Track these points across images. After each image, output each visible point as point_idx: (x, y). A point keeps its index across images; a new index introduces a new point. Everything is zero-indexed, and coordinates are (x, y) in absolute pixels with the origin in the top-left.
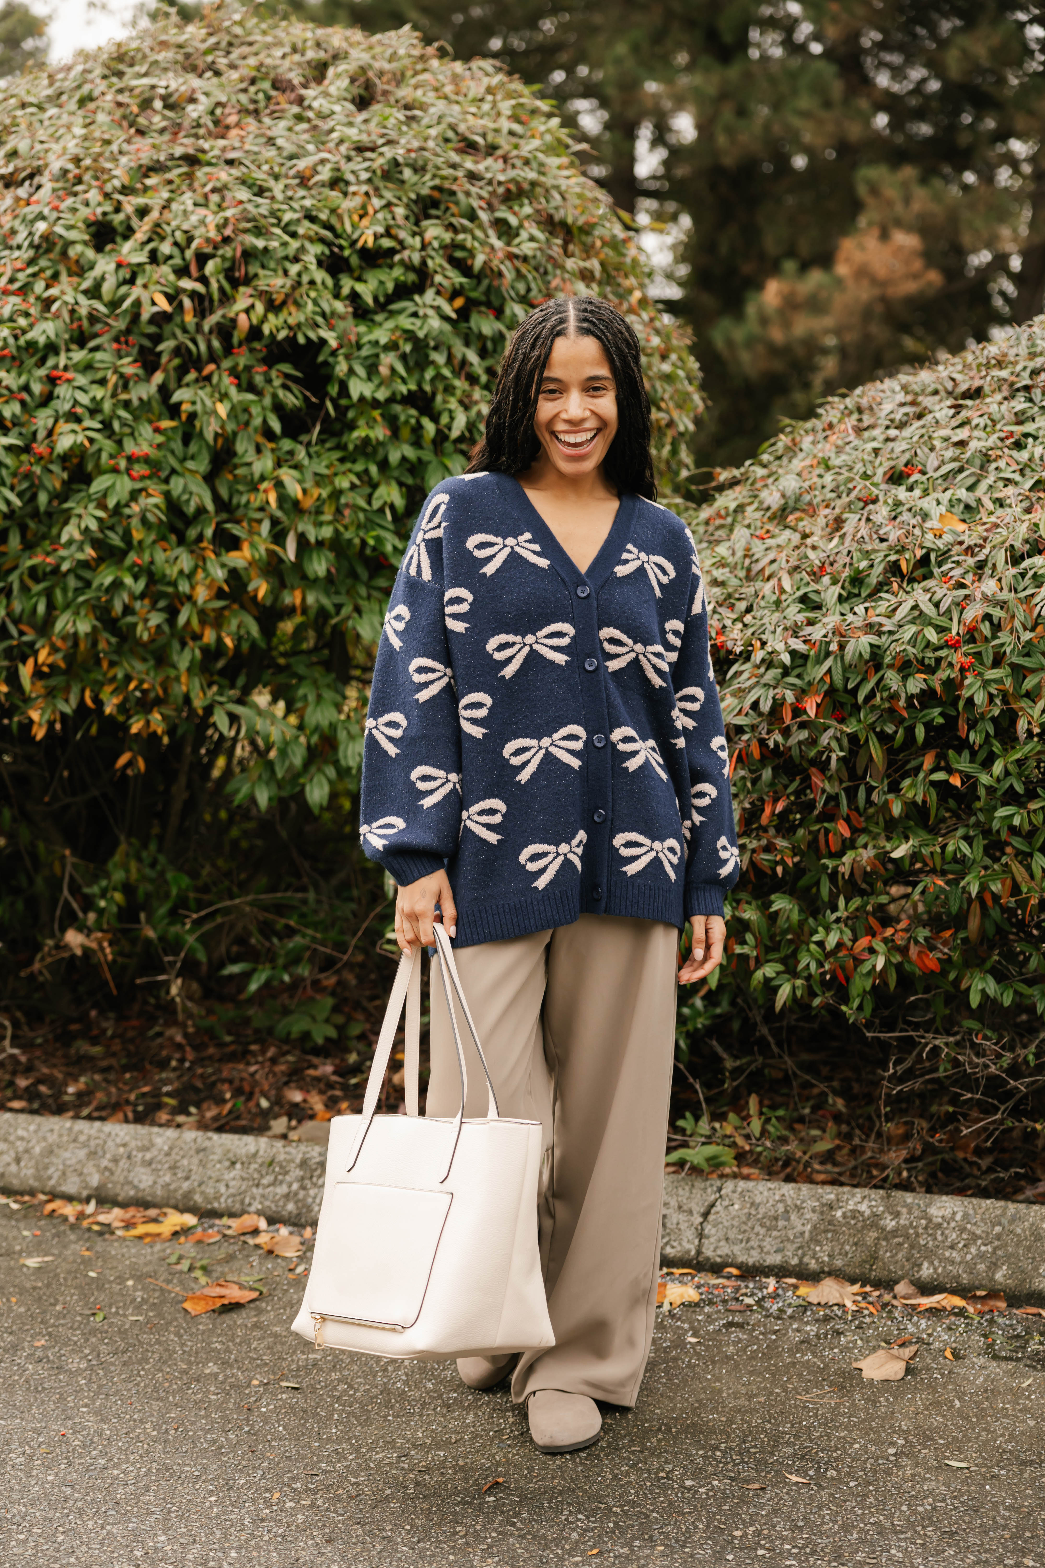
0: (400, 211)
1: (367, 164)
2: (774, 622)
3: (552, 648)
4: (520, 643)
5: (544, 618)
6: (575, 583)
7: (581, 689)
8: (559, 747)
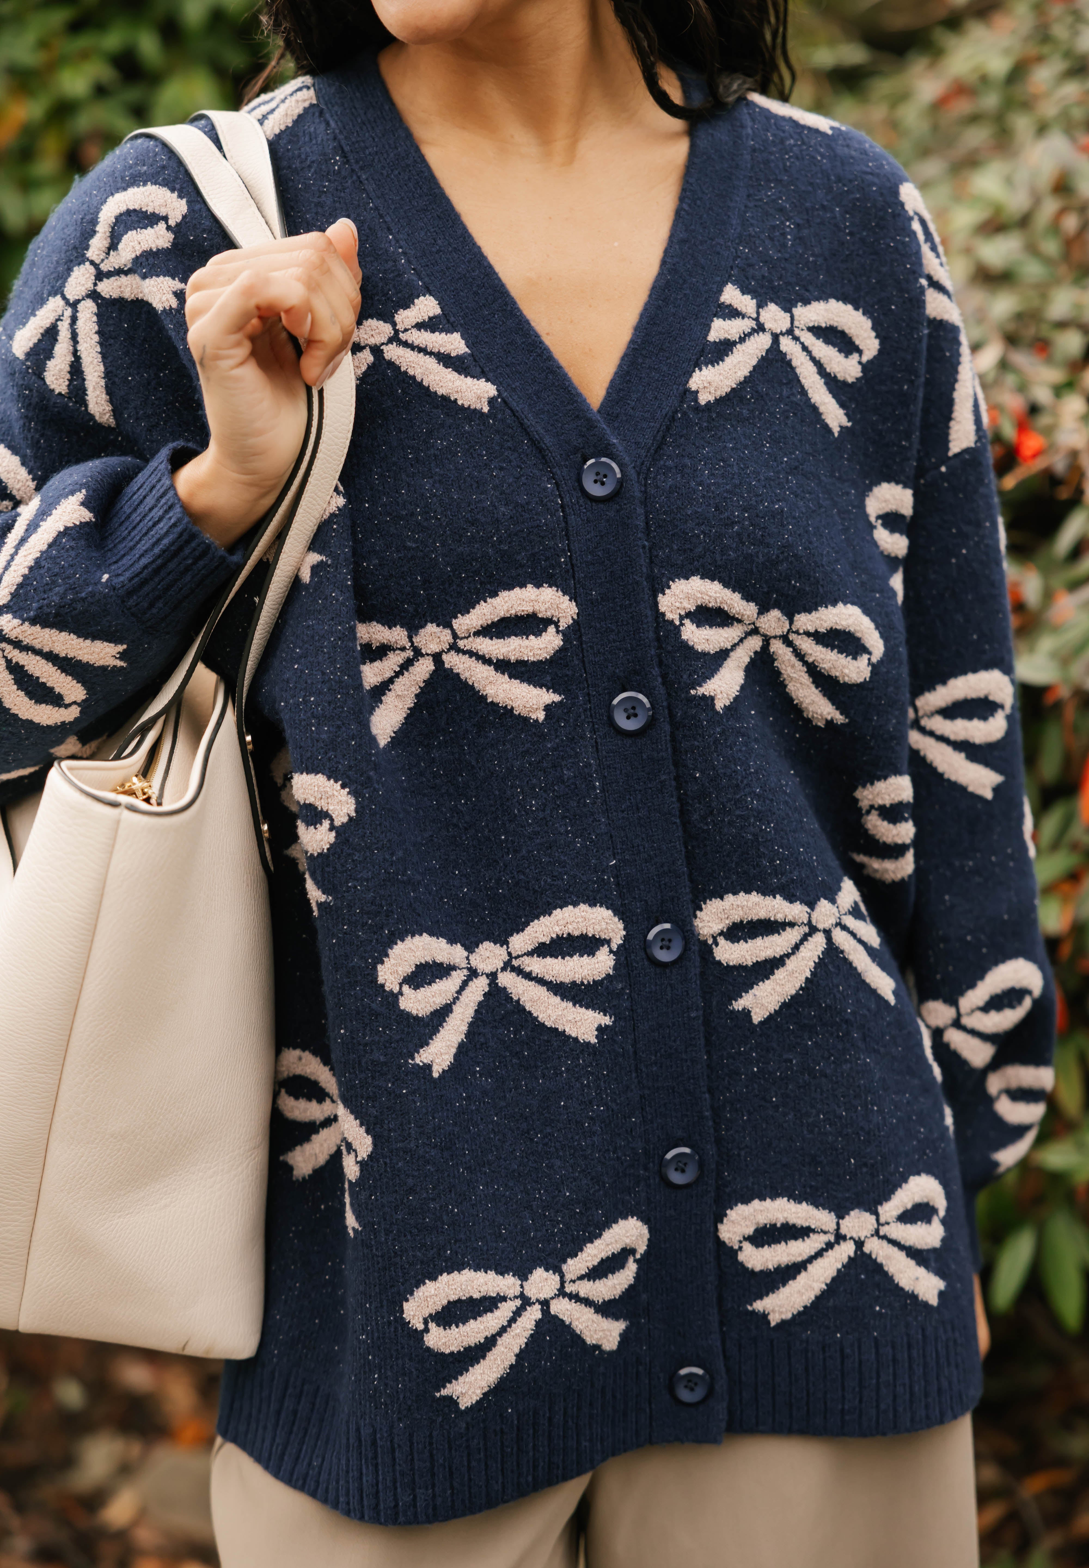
3: (503, 666)
4: (403, 649)
5: (477, 573)
6: (576, 450)
7: (602, 791)
8: (528, 976)
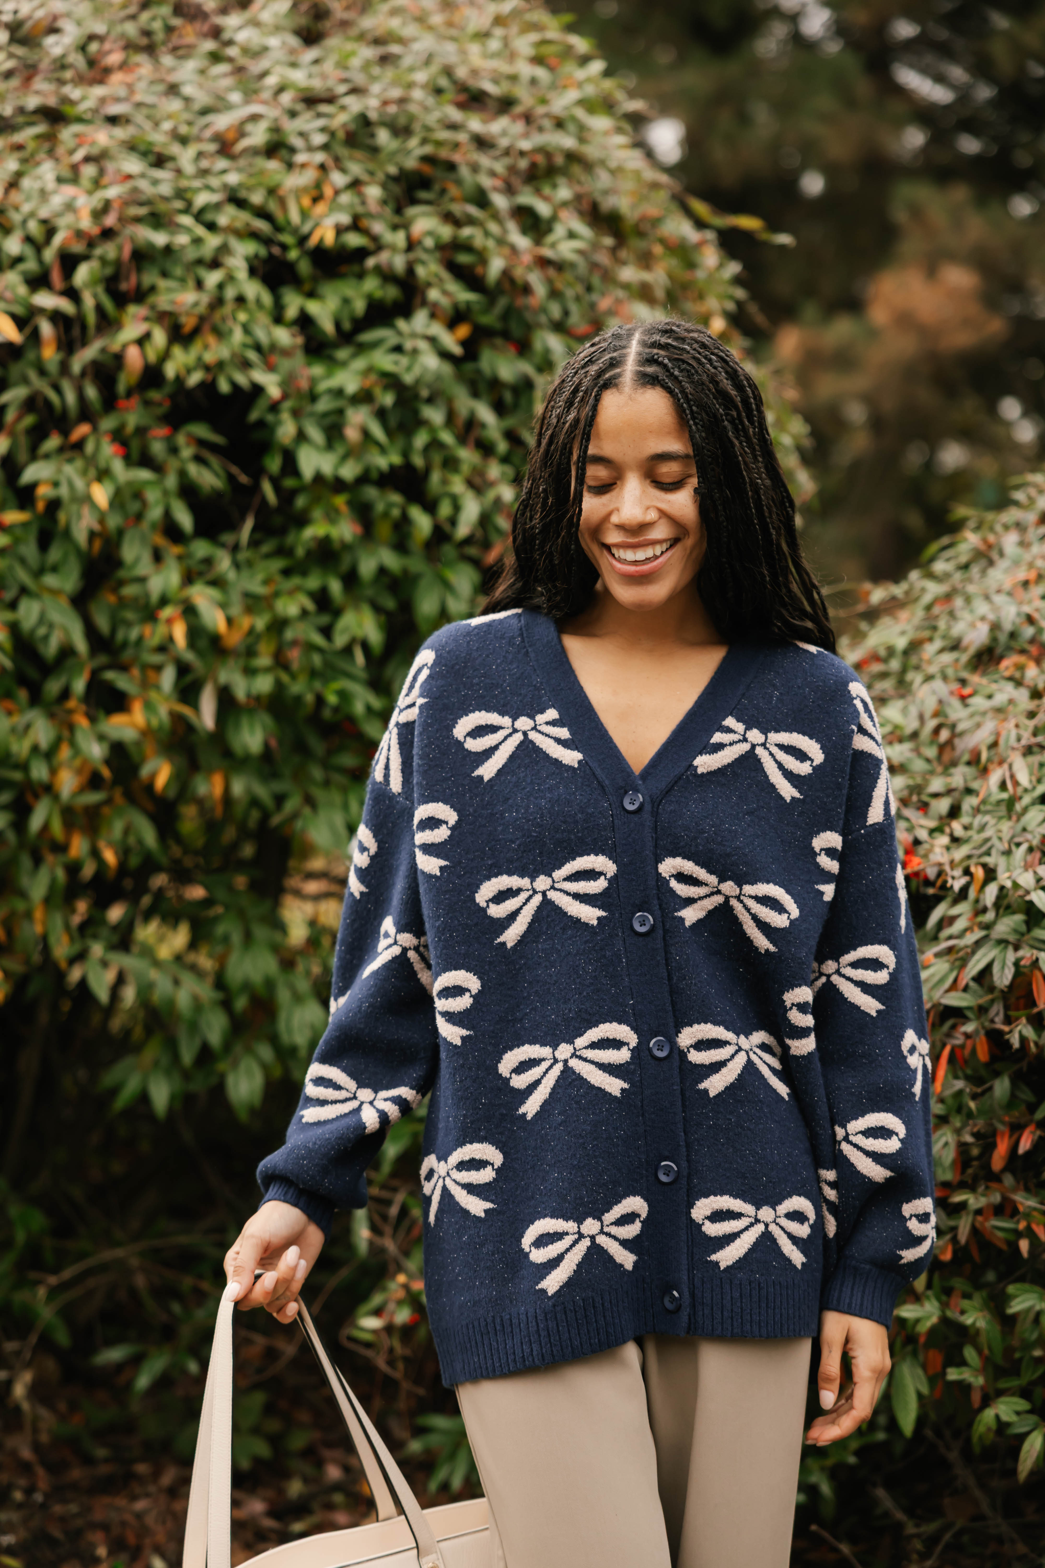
0: (374, 192)
1: (321, 122)
2: (1006, 836)
3: (577, 896)
4: (528, 890)
5: (566, 848)
6: (621, 788)
7: (627, 964)
8: (585, 1060)
